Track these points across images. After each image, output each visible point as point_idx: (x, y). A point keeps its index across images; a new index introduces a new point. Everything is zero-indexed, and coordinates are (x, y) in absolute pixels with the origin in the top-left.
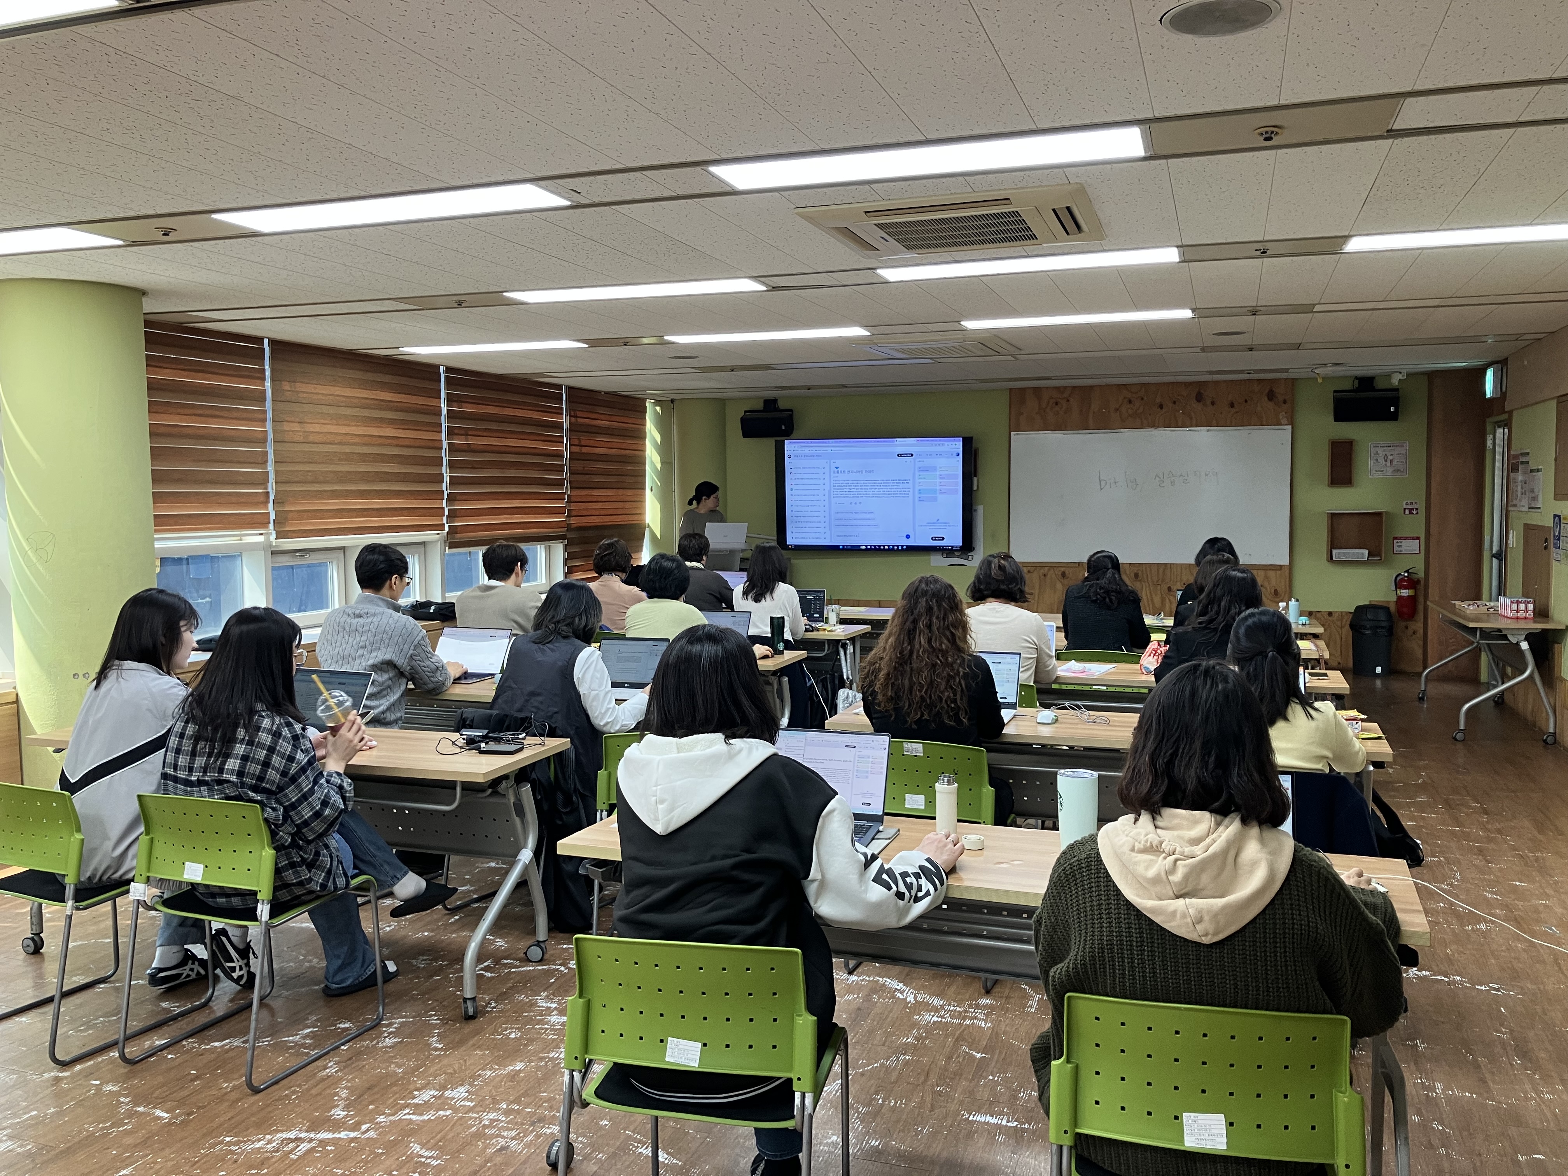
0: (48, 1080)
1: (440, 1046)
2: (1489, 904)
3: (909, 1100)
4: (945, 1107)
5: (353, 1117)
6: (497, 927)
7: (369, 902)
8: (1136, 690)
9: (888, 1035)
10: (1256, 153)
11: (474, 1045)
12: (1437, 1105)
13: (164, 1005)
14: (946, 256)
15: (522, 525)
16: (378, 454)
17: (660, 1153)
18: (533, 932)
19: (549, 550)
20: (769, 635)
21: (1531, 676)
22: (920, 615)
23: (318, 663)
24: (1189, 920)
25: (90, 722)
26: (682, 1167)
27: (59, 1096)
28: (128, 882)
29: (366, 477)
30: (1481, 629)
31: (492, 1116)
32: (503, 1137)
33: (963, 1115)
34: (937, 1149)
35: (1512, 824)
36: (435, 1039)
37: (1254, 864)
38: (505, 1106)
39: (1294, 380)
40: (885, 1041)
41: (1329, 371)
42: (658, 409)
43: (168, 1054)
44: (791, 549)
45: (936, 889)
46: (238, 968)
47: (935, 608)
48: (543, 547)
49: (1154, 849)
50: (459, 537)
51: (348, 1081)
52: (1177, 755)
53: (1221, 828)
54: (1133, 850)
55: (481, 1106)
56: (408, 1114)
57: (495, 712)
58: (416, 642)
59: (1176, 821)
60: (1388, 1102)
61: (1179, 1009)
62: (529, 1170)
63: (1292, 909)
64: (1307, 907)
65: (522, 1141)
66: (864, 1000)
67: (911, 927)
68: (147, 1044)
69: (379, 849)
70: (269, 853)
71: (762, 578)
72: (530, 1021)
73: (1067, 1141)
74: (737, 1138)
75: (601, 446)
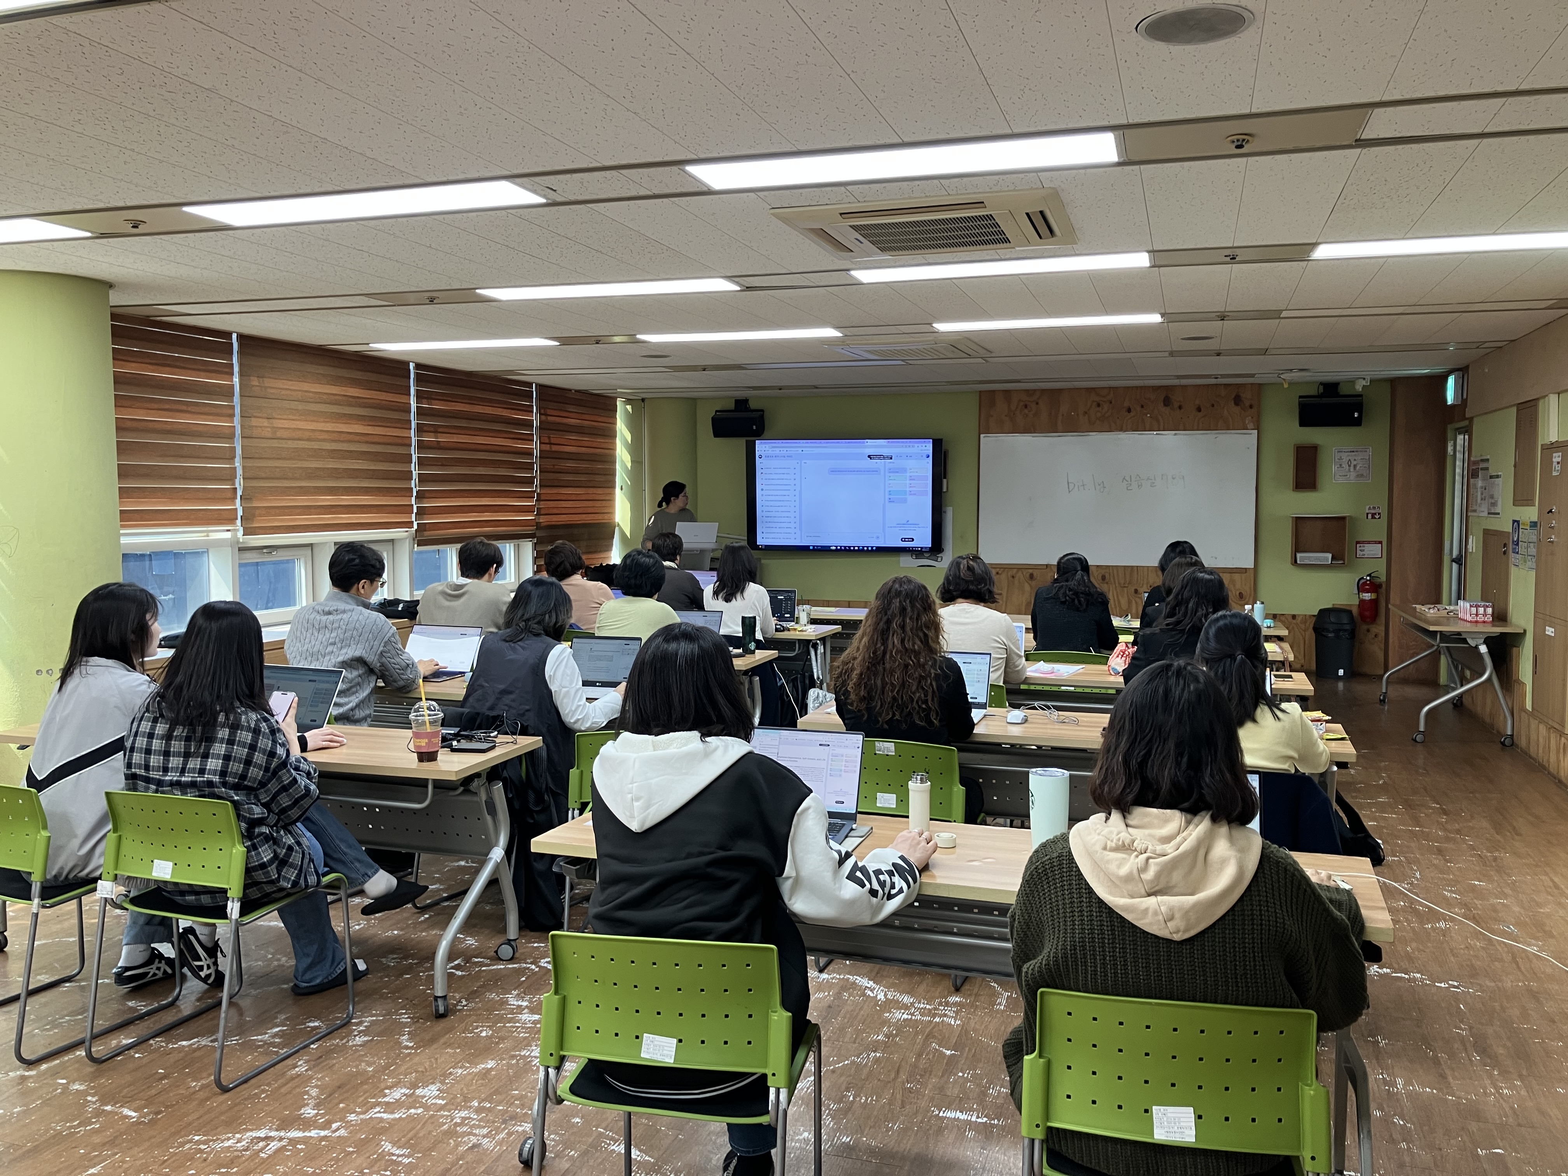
0: (13, 1079)
1: (411, 1045)
2: (1448, 903)
3: (879, 1097)
4: (916, 1103)
5: (323, 1116)
6: (468, 926)
7: (340, 900)
8: (1103, 691)
9: (858, 1032)
10: (1227, 161)
11: (445, 1043)
12: (1398, 1100)
13: (131, 1004)
14: (919, 258)
15: (493, 523)
16: (347, 451)
17: (633, 1151)
18: (504, 930)
19: (518, 549)
20: (741, 635)
21: (1489, 679)
22: (894, 616)
23: (286, 661)
24: (1161, 917)
25: (58, 720)
26: (654, 1164)
27: (25, 1094)
28: (95, 880)
29: (336, 474)
30: (1441, 632)
31: (464, 1114)
32: (475, 1135)
33: (933, 1111)
34: (910, 1145)
35: (1471, 824)
36: (406, 1037)
37: (1224, 861)
38: (476, 1104)
39: (1260, 385)
40: (856, 1038)
41: (1296, 376)
42: (629, 407)
43: (136, 1053)
44: (761, 549)
45: (909, 887)
46: (205, 967)
47: (909, 609)
48: (512, 545)
49: (1125, 848)
50: (428, 534)
51: (318, 1079)
52: (1150, 756)
53: (1191, 827)
54: (1105, 848)
55: (452, 1104)
56: (379, 1112)
57: (466, 710)
58: (386, 639)
59: (1146, 820)
60: (1351, 1096)
61: (1150, 1004)
62: (501, 1168)
63: (1260, 905)
64: (1274, 903)
65: (494, 1139)
66: (835, 999)
67: (884, 924)
68: (114, 1043)
69: (350, 847)
70: (239, 850)
71: (732, 578)
72: (501, 1019)
73: (1039, 1135)
74: (709, 1134)
75: (570, 445)
